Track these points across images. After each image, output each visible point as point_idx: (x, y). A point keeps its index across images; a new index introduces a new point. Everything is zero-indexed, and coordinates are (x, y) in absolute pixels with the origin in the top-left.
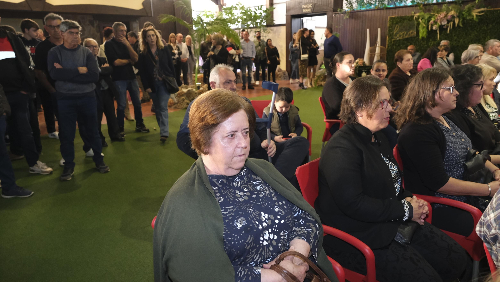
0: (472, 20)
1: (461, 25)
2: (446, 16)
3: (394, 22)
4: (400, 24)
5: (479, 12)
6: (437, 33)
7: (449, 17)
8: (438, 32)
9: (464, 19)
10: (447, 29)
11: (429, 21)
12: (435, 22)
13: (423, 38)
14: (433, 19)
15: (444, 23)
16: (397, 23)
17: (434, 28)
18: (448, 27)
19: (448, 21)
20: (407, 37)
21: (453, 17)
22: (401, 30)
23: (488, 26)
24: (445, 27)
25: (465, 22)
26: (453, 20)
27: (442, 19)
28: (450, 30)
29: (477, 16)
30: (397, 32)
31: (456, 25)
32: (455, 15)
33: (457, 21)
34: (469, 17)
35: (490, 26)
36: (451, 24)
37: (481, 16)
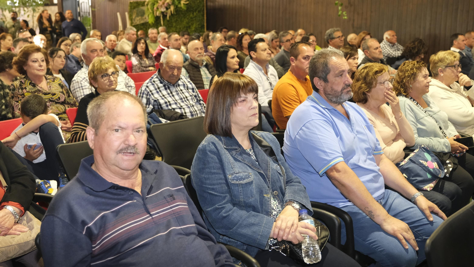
0: (181, 8)
1: (175, 13)
2: (164, 3)
3: (132, 7)
4: (136, 9)
5: (186, 1)
6: (160, 19)
7: (165, 5)
8: (161, 18)
9: (177, 6)
10: (166, 16)
11: (153, 7)
12: (158, 8)
14: (155, 8)
15: (163, 10)
16: (134, 8)
17: (157, 14)
18: (167, 13)
19: (167, 9)
20: (142, 22)
22: (138, 15)
23: (193, 14)
24: (165, 14)
25: (177, 9)
26: (170, 8)
27: (161, 6)
28: (170, 17)
29: (184, 4)
30: (135, 17)
31: (173, 12)
32: (170, 4)
33: (172, 8)
34: (179, 6)
35: (195, 14)
36: (169, 11)
37: (187, 4)
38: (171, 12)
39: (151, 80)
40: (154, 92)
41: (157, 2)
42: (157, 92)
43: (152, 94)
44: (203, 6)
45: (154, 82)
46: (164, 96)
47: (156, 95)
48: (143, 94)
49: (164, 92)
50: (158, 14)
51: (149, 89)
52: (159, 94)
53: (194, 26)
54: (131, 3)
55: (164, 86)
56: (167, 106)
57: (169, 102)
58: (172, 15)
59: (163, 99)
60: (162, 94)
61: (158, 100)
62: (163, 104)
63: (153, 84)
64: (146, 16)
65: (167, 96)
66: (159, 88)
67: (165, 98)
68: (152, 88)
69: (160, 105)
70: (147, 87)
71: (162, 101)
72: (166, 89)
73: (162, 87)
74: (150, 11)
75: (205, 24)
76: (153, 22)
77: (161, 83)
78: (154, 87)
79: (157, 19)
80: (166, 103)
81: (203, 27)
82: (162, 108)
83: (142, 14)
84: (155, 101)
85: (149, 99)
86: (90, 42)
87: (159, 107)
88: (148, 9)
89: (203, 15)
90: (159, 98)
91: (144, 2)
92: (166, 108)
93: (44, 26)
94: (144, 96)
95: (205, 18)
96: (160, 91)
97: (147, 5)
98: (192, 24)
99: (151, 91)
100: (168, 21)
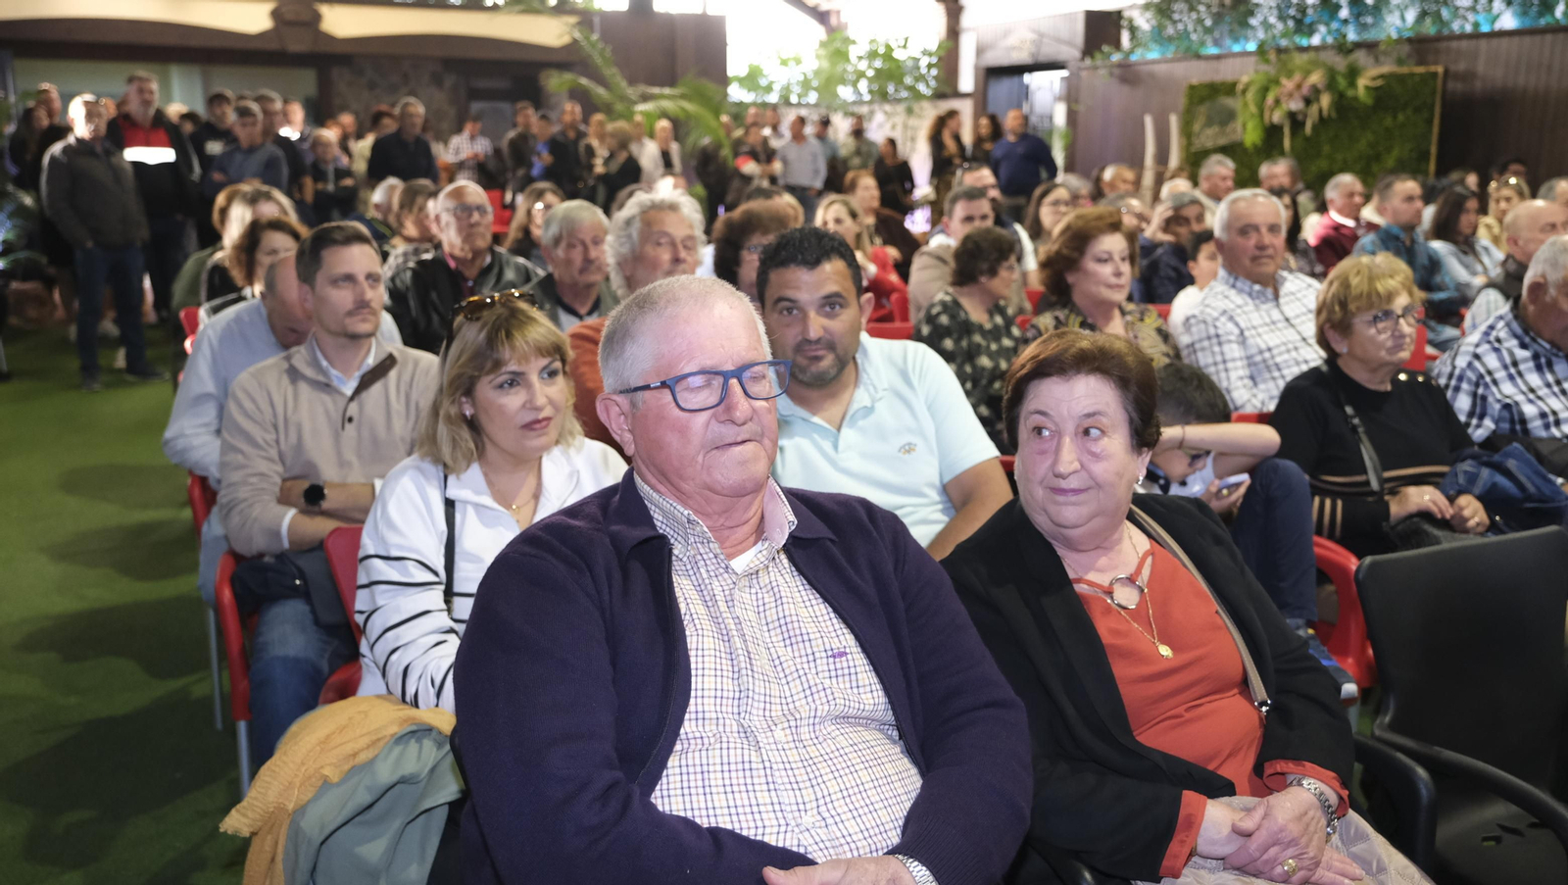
0: (1356, 99)
1: (1334, 115)
2: (1299, 86)
3: (1196, 100)
4: (1208, 104)
5: (1374, 79)
6: (1283, 134)
7: (1305, 90)
8: (1287, 131)
9: (1342, 95)
10: (1303, 124)
11: (1264, 98)
12: (1277, 102)
13: (1255, 146)
14: (1270, 99)
15: (1295, 105)
16: (1202, 101)
17: (1275, 120)
18: (1306, 116)
19: (1308, 102)
20: (1222, 142)
21: (1316, 91)
22: (1209, 123)
23: (1395, 117)
24: (1300, 117)
25: (1342, 104)
26: (1318, 100)
27: (1290, 95)
28: (1315, 127)
29: (1367, 88)
30: (1202, 129)
31: (1325, 113)
32: (1320, 86)
33: (1325, 101)
34: (1350, 93)
35: (1401, 117)
36: (1314, 109)
37: (1376, 89)
38: (1321, 111)
39: (1486, 334)
40: (1500, 375)
41: (1277, 82)
42: (1511, 377)
43: (1495, 382)
44: (1434, 93)
45: (1498, 340)
46: (1532, 390)
47: (1508, 388)
48: (1461, 378)
49: (1534, 379)
50: (1277, 117)
51: (1483, 365)
52: (1516, 385)
53: (1395, 153)
54: (1192, 88)
55: (1536, 357)
56: (1547, 426)
57: (1554, 413)
58: (1322, 120)
59: (1531, 401)
60: (1526, 383)
61: (1517, 403)
62: (1533, 419)
63: (1497, 350)
64: (1238, 124)
65: (1543, 392)
66: (1515, 364)
67: (1540, 398)
68: (1492, 361)
69: (1523, 421)
70: (1477, 357)
71: (1529, 410)
72: (1539, 368)
73: (1525, 360)
74: (1253, 109)
75: (1434, 150)
76: (1258, 141)
77: (1523, 346)
78: (1501, 359)
79: (1272, 133)
80: (1543, 415)
81: (1424, 156)
82: (1526, 431)
83: (1229, 116)
84: (1507, 407)
85: (1484, 398)
86: (1242, 205)
87: (1518, 427)
88: (1246, 105)
89: (1430, 122)
90: (1520, 398)
91: (1234, 85)
92: (1543, 434)
93: (946, 154)
94: (1465, 386)
95: (1436, 130)
96: (1520, 374)
97: (1244, 92)
98: (1389, 150)
99: (1490, 373)
100: (1307, 139)
